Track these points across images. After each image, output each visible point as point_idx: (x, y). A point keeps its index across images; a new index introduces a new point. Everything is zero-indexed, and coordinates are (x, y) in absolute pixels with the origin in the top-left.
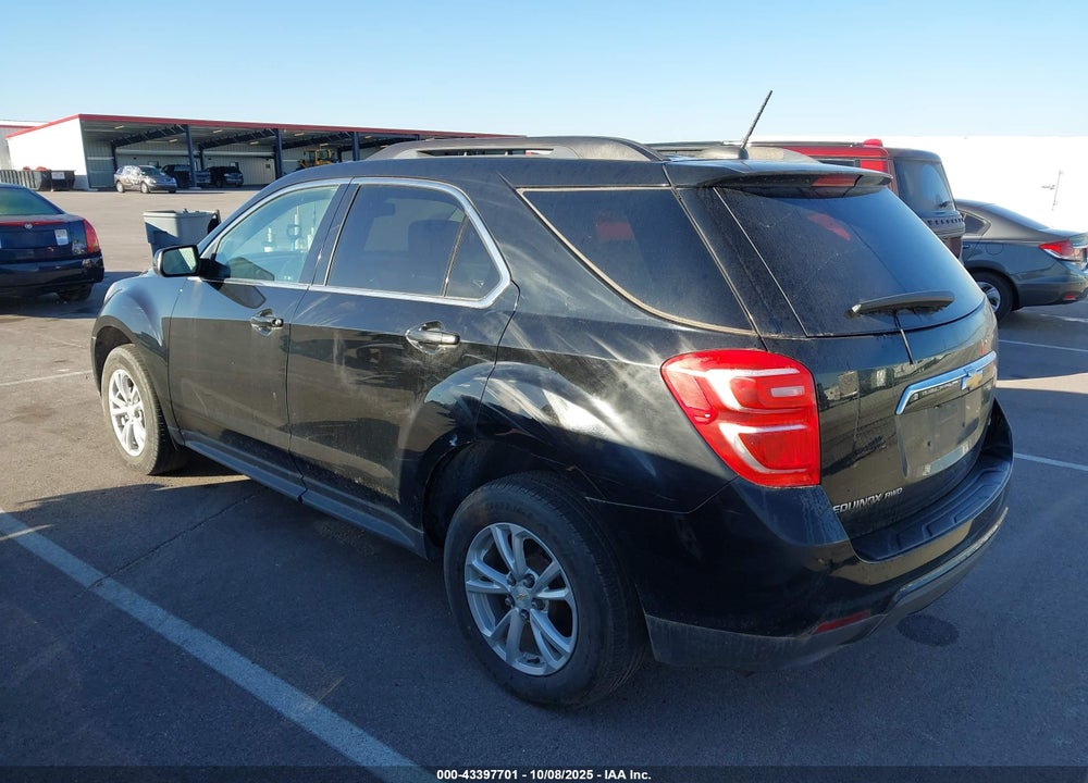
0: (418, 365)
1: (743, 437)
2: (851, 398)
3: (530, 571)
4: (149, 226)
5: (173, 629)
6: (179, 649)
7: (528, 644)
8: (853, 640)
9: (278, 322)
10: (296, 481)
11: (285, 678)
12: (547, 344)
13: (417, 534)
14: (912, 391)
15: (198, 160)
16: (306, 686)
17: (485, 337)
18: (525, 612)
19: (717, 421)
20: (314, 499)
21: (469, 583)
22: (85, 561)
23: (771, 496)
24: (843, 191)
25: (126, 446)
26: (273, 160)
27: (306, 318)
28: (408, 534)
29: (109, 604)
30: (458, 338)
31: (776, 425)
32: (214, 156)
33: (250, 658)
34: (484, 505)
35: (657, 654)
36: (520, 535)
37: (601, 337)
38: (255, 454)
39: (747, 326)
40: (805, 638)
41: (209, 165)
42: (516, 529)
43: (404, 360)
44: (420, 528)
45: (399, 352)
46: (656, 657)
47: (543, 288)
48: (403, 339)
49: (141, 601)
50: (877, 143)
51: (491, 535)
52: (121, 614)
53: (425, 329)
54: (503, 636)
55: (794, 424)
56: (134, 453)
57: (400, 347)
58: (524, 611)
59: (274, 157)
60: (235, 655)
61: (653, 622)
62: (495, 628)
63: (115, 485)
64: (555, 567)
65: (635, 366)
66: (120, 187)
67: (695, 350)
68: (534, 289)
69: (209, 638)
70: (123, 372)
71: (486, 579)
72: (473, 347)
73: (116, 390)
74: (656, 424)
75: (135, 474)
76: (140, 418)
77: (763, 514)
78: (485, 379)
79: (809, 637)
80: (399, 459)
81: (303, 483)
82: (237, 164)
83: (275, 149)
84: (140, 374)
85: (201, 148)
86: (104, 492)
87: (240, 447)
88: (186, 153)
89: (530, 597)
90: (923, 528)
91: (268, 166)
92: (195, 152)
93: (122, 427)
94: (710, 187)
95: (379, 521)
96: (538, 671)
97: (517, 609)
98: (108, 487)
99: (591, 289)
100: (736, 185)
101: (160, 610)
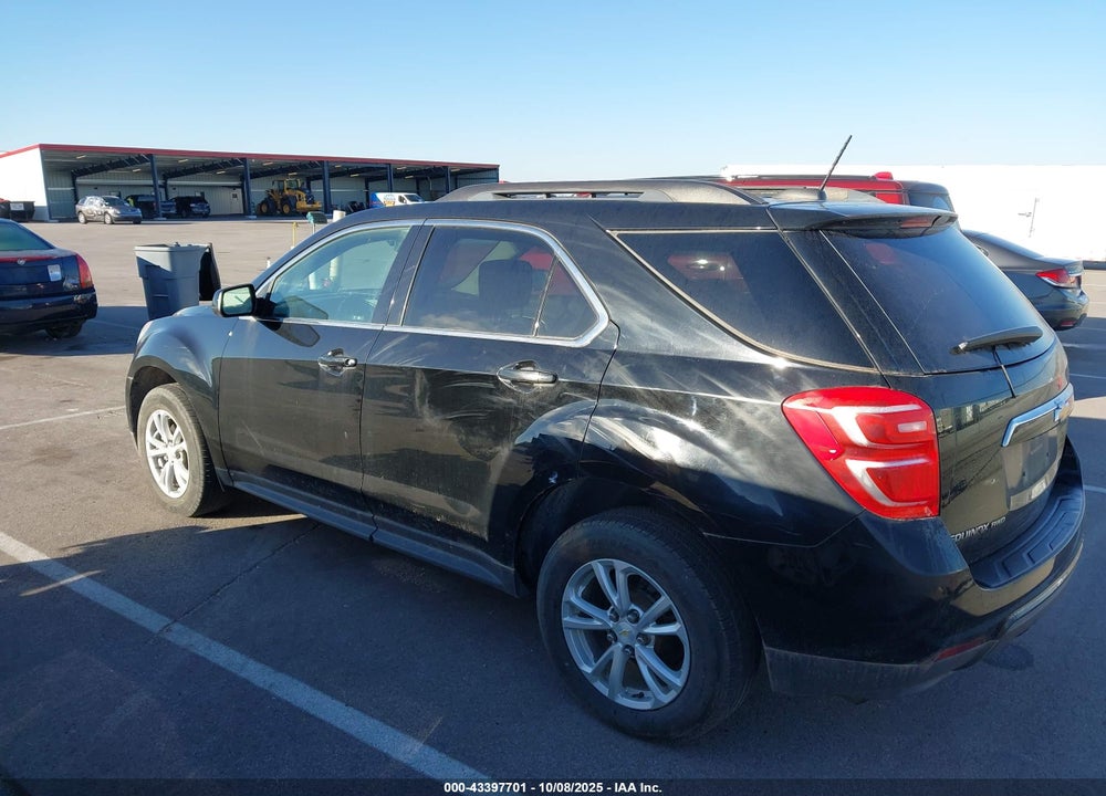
0: (510, 403)
1: (870, 471)
2: (948, 431)
3: (633, 607)
4: (140, 261)
5: (257, 673)
6: (268, 694)
7: (632, 677)
8: (964, 667)
9: (352, 362)
10: (364, 520)
11: (383, 720)
12: (653, 382)
13: (506, 572)
14: (1014, 425)
15: (162, 190)
16: (409, 727)
17: (583, 376)
18: (629, 648)
19: (843, 457)
20: (386, 538)
21: (566, 619)
22: (147, 606)
23: (896, 528)
24: (921, 231)
25: (165, 488)
26: (240, 190)
27: (383, 357)
28: (495, 571)
29: (184, 649)
30: (556, 377)
31: (902, 460)
32: (179, 186)
33: (342, 700)
34: (585, 541)
35: (774, 684)
36: (625, 571)
37: (713, 375)
38: (318, 494)
39: (869, 365)
40: (927, 665)
41: (173, 195)
42: (620, 565)
43: (495, 399)
44: (510, 566)
45: (490, 391)
46: (772, 687)
47: (645, 328)
48: (494, 379)
49: (215, 646)
50: (887, 176)
51: (592, 570)
52: (198, 660)
53: (518, 368)
54: (604, 672)
55: (918, 458)
56: (174, 495)
57: (492, 386)
58: (627, 646)
59: (241, 187)
60: (327, 698)
61: (772, 654)
62: (595, 665)
63: (157, 528)
64: (664, 602)
65: (753, 404)
66: (82, 218)
67: (817, 388)
68: (636, 329)
69: (295, 681)
70: (163, 413)
71: (584, 615)
72: (574, 386)
73: (154, 429)
74: (778, 459)
75: (175, 515)
76: (181, 459)
77: (890, 547)
78: (587, 417)
79: (932, 663)
80: (488, 496)
81: (374, 523)
82: (203, 194)
83: (243, 178)
84: (184, 414)
85: (165, 177)
86: (148, 535)
87: (299, 487)
88: (151, 182)
89: (635, 633)
90: (1025, 555)
91: (235, 196)
92: (160, 182)
93: (159, 468)
94: (817, 230)
95: (460, 559)
96: (645, 705)
97: (620, 645)
98: (151, 529)
99: (699, 329)
100: (838, 228)
101: (238, 655)
